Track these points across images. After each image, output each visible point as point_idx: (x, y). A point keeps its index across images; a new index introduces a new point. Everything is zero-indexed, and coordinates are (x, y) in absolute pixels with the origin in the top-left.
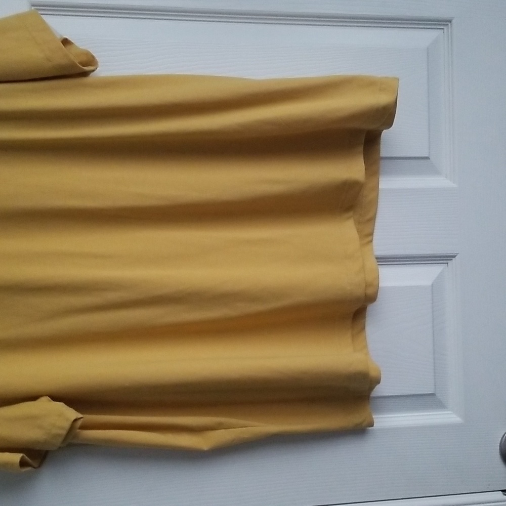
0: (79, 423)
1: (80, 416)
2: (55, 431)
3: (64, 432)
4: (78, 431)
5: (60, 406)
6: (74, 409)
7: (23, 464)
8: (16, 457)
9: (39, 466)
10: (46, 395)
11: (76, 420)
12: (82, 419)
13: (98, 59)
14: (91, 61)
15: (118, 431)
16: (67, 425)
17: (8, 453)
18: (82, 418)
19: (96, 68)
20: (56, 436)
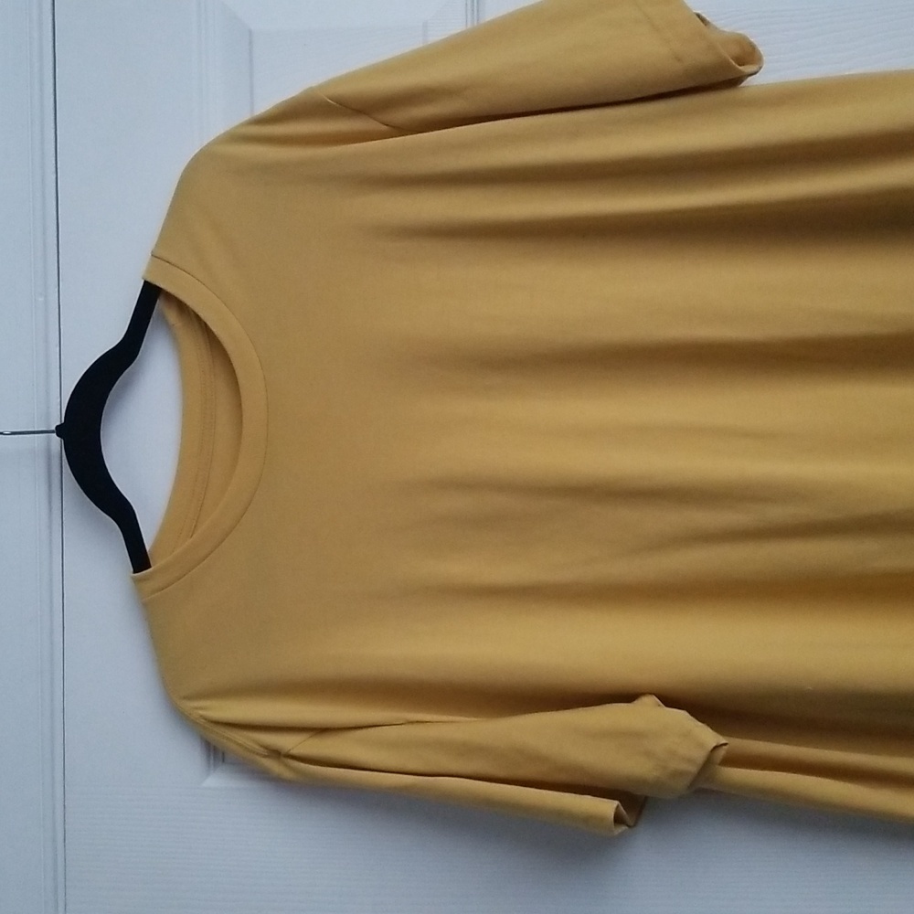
0: (722, 752)
1: (723, 741)
2: (676, 765)
3: (694, 769)
4: (717, 766)
5: (681, 716)
6: (708, 725)
7: (618, 820)
8: (608, 807)
9: (634, 826)
10: (651, 694)
11: (716, 748)
12: (724, 747)
13: (761, 49)
14: (749, 55)
15: (785, 774)
16: (700, 756)
17: (589, 797)
18: (725, 744)
19: (760, 68)
20: (677, 774)
